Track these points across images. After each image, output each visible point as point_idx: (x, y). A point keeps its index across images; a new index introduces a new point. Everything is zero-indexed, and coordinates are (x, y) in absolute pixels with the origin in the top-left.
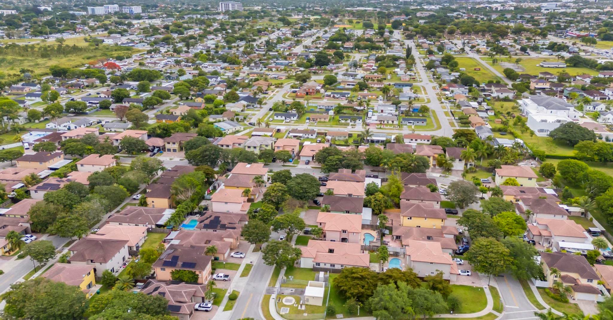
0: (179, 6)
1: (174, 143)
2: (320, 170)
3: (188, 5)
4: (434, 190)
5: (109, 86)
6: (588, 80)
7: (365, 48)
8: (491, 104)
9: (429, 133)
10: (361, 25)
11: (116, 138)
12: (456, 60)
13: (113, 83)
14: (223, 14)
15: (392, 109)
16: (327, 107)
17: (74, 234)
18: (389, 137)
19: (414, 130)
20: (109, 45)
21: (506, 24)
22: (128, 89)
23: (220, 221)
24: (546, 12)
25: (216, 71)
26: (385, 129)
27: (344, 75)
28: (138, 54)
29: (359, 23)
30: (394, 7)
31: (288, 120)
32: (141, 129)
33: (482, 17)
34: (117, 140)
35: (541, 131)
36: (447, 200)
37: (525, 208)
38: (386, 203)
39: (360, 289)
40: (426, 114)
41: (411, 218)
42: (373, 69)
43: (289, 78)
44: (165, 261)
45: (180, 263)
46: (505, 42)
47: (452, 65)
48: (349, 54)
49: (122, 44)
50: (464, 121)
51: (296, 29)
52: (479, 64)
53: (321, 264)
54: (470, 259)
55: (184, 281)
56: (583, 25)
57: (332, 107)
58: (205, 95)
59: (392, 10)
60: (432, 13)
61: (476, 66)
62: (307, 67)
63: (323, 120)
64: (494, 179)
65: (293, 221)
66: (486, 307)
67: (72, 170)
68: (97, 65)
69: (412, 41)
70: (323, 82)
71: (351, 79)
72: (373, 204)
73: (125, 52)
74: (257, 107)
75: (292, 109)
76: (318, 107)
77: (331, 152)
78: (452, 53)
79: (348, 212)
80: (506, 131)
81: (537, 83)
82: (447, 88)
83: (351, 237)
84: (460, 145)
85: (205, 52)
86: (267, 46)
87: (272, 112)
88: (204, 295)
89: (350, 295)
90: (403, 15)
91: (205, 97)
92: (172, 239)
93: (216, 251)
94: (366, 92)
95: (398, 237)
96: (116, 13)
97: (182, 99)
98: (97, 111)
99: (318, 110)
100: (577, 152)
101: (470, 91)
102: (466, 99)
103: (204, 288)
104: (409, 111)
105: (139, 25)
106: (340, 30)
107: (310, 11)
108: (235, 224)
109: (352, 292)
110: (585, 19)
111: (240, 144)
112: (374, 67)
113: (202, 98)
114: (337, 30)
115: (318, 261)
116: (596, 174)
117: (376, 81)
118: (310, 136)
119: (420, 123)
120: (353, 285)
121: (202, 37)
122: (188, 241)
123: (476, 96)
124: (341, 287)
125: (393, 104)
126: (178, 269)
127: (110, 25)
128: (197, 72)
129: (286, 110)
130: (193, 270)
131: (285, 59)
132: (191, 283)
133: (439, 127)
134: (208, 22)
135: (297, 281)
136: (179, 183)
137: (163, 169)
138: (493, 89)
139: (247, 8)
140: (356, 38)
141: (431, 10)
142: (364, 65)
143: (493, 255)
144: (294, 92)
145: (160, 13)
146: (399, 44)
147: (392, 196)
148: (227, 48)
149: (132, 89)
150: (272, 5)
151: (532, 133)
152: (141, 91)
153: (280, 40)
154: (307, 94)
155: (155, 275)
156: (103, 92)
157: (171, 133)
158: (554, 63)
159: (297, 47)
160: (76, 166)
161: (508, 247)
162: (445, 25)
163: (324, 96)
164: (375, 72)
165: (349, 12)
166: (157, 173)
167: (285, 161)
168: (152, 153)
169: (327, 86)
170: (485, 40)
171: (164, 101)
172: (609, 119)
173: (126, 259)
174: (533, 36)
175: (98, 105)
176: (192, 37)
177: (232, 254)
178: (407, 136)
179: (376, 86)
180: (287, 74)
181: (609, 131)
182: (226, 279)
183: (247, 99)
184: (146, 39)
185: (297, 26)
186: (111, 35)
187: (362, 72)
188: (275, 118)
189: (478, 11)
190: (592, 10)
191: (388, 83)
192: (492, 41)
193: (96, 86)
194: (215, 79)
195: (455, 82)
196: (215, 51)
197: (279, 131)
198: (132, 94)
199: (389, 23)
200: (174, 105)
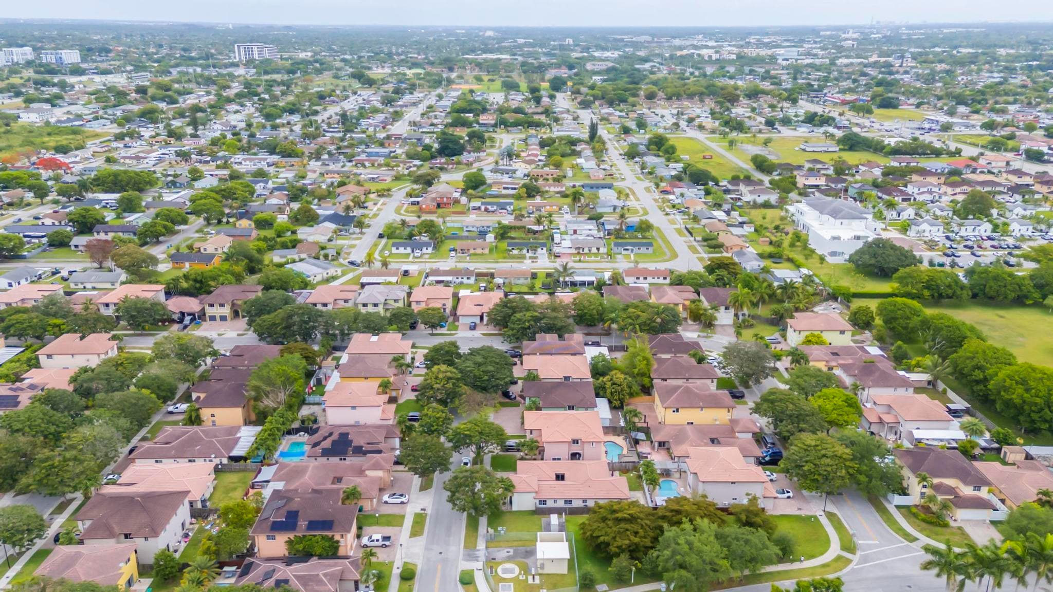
0: (152, 50)
1: (222, 305)
2: (501, 339)
3: (171, 48)
4: (701, 360)
5: (56, 202)
6: (877, 172)
7: (516, 124)
8: (746, 213)
9: (662, 266)
10: (498, 84)
11: (105, 299)
12: (671, 142)
13: (64, 196)
14: (245, 65)
15: (591, 227)
16: (482, 229)
17: (75, 489)
18: (599, 276)
19: (637, 262)
20: (32, 124)
21: (732, 82)
22: (97, 207)
23: (351, 441)
24: (785, 63)
25: (261, 169)
26: (588, 262)
27: (495, 171)
28: (98, 141)
29: (493, 80)
30: (546, 54)
31: (418, 253)
32: (150, 282)
33: (691, 70)
34: (107, 305)
35: (833, 254)
36: (724, 375)
37: (848, 380)
38: (630, 387)
39: (632, 538)
40: (647, 234)
41: (678, 411)
42: (540, 160)
43: (397, 178)
44: (274, 522)
45: (302, 523)
46: (740, 111)
47: (667, 152)
48: (493, 135)
49: (59, 121)
50: (712, 243)
51: (386, 92)
52: (708, 149)
53: (548, 502)
54: (787, 471)
55: (315, 555)
56: (844, 83)
57: (488, 227)
58: (254, 213)
59: (543, 59)
60: (610, 64)
61: (703, 152)
62: (424, 160)
63: (479, 251)
64: (784, 337)
65: (487, 430)
66: (829, 546)
67: (30, 367)
68: (19, 164)
69: (589, 111)
70: (462, 185)
71: (506, 178)
72: (608, 391)
73: (71, 137)
74: (354, 233)
75: (420, 233)
76: (465, 229)
77: (517, 307)
78: (661, 131)
79: (571, 408)
80: (780, 257)
81: (806, 177)
82: (669, 189)
83: (587, 451)
84: (722, 283)
85: (229, 136)
86: (343, 123)
87: (384, 241)
88: (358, 577)
89: (617, 550)
90: (563, 67)
91: (254, 218)
92: (268, 481)
93: (360, 494)
94: (538, 200)
95: (662, 444)
96: (29, 64)
97: (209, 224)
98: (44, 251)
99: (466, 234)
100: (896, 285)
101: (708, 193)
102: (704, 207)
103: (355, 564)
104: (621, 229)
105: (81, 86)
106: (463, 94)
107: (402, 60)
108: (378, 443)
109: (620, 544)
110: (846, 76)
111: (346, 301)
112: (540, 157)
113: (250, 219)
114: (459, 93)
115: (543, 497)
116: (942, 318)
117: (551, 182)
118: (465, 281)
119: (643, 249)
120: (619, 532)
121: (217, 108)
122: (302, 480)
123: (718, 201)
124: (598, 537)
125: (590, 219)
126: (300, 534)
127: (24, 85)
128: (226, 172)
129: (411, 236)
130: (329, 534)
131: (382, 145)
132: (327, 557)
133: (675, 256)
134: (221, 81)
135: (513, 534)
136: (260, 378)
137: (214, 353)
138: (742, 187)
139: (286, 55)
140: (495, 107)
141: (607, 59)
142: (523, 154)
143: (829, 460)
144: (413, 204)
145: (118, 63)
146: (570, 118)
147: (638, 374)
148: (269, 127)
149: (105, 207)
150: (330, 49)
151: (822, 259)
152: (125, 211)
153: (363, 113)
154: (439, 206)
155: (256, 550)
156: (46, 216)
157: (210, 286)
158: (821, 144)
159: (397, 124)
160: (37, 358)
161: (847, 447)
162: (637, 83)
163: (469, 209)
164: (545, 166)
165: (471, 62)
166: (204, 361)
167: (433, 326)
168: (181, 326)
169: (470, 191)
170: (707, 109)
171: (177, 228)
172: (924, 231)
173: (187, 525)
174: (779, 102)
175: (45, 240)
176: (196, 109)
177: (386, 498)
178: (629, 273)
179: (552, 189)
180: (394, 173)
181: (929, 250)
182: (387, 543)
183: (334, 218)
184: (106, 113)
185: (385, 87)
186: (32, 105)
187: (523, 165)
188: (394, 250)
189: (682, 60)
190: (851, 60)
191: (572, 184)
192: (717, 110)
193: (29, 205)
194: (262, 185)
195: (678, 178)
196: (248, 133)
197: (406, 273)
198: (110, 216)
199: (543, 80)
200: (197, 235)
